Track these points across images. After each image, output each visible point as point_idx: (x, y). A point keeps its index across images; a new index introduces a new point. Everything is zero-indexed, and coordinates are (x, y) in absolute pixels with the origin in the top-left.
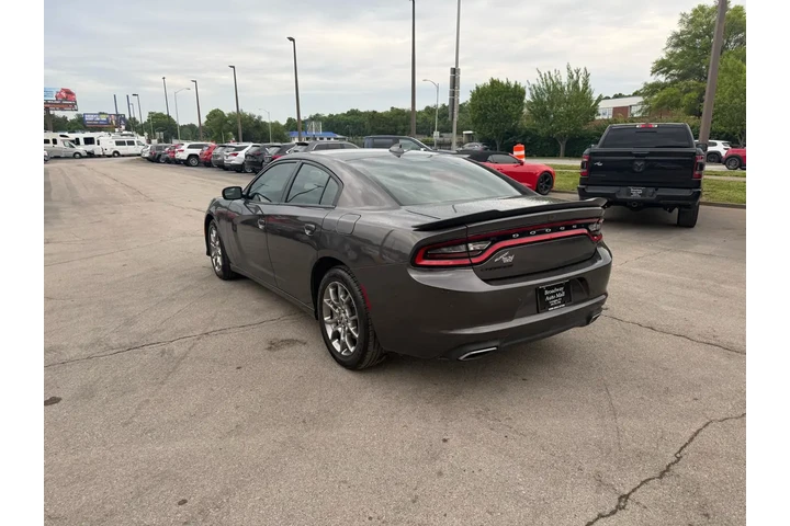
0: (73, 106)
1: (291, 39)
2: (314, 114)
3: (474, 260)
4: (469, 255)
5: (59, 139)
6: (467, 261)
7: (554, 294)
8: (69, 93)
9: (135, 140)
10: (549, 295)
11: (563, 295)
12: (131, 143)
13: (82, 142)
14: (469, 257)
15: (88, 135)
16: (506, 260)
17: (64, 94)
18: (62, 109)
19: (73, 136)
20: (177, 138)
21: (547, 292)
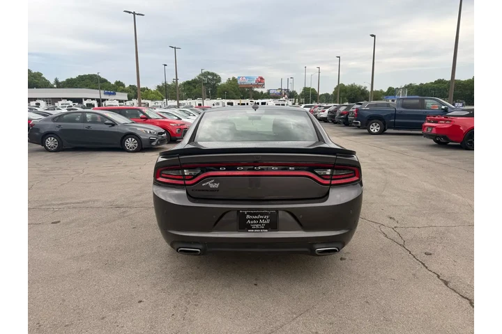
0: (262, 86)
1: (372, 36)
2: (408, 84)
3: (187, 182)
4: (184, 178)
5: (249, 103)
6: (182, 182)
7: (258, 220)
8: (262, 78)
9: (286, 103)
10: (251, 220)
11: (268, 221)
12: (283, 105)
13: (260, 104)
14: (184, 180)
15: (263, 101)
16: (212, 186)
17: (259, 79)
18: (257, 87)
19: (257, 101)
20: (316, 102)
21: (248, 217)
